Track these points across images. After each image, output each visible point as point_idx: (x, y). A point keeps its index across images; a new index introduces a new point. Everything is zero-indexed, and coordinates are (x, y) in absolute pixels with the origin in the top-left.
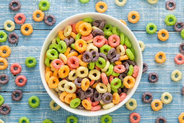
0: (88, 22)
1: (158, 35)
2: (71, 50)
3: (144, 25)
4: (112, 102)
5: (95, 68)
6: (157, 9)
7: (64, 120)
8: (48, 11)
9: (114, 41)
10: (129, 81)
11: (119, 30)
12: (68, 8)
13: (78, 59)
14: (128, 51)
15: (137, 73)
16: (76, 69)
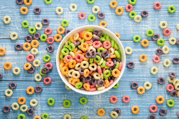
0: (90, 32)
1: (142, 43)
2: (78, 49)
3: (132, 36)
4: (104, 86)
5: (93, 63)
6: (140, 25)
7: (78, 100)
8: (67, 27)
9: (107, 45)
10: (116, 73)
11: (111, 38)
12: (81, 25)
13: (82, 56)
14: (116, 52)
15: (122, 67)
16: (81, 62)
